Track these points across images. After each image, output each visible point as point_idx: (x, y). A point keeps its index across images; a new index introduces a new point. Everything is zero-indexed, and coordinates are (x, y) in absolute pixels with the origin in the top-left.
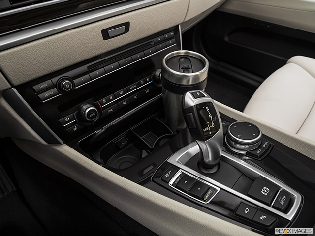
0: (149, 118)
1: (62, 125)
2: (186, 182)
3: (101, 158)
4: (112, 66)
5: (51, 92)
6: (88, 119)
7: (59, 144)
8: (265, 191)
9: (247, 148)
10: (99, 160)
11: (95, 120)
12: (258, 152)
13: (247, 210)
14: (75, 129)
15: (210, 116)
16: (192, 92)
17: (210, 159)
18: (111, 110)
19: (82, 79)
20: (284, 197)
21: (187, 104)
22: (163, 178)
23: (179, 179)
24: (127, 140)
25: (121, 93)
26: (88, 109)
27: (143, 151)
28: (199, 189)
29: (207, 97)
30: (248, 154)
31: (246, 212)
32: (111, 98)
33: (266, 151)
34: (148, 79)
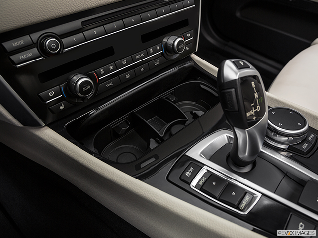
0: (156, 98)
1: (43, 100)
2: (214, 184)
3: (95, 147)
4: (115, 25)
5: (29, 54)
6: (80, 94)
7: (39, 126)
9: (291, 142)
10: (93, 150)
11: (90, 95)
12: (304, 147)
13: (301, 226)
14: (61, 108)
15: (256, 95)
17: (247, 154)
18: (111, 84)
19: (74, 38)
21: (227, 77)
22: (182, 178)
23: (204, 180)
24: (129, 125)
25: (124, 63)
26: (80, 80)
27: (151, 139)
28: (233, 194)
29: (252, 69)
30: (290, 149)
32: (111, 68)
33: (313, 146)
34: (158, 48)
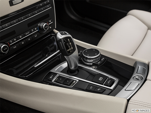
2: (61, 79)
4: (15, 21)
6: (3, 52)
8: (101, 79)
9: (93, 61)
11: (7, 52)
12: (99, 63)
13: (91, 87)
15: (70, 44)
16: (60, 32)
18: (15, 47)
20: (110, 80)
21: (59, 38)
22: (49, 79)
23: (57, 79)
25: (21, 37)
26: (2, 46)
28: (68, 81)
29: (68, 34)
30: (93, 64)
31: (91, 88)
32: (15, 40)
33: (103, 62)
34: (36, 29)
